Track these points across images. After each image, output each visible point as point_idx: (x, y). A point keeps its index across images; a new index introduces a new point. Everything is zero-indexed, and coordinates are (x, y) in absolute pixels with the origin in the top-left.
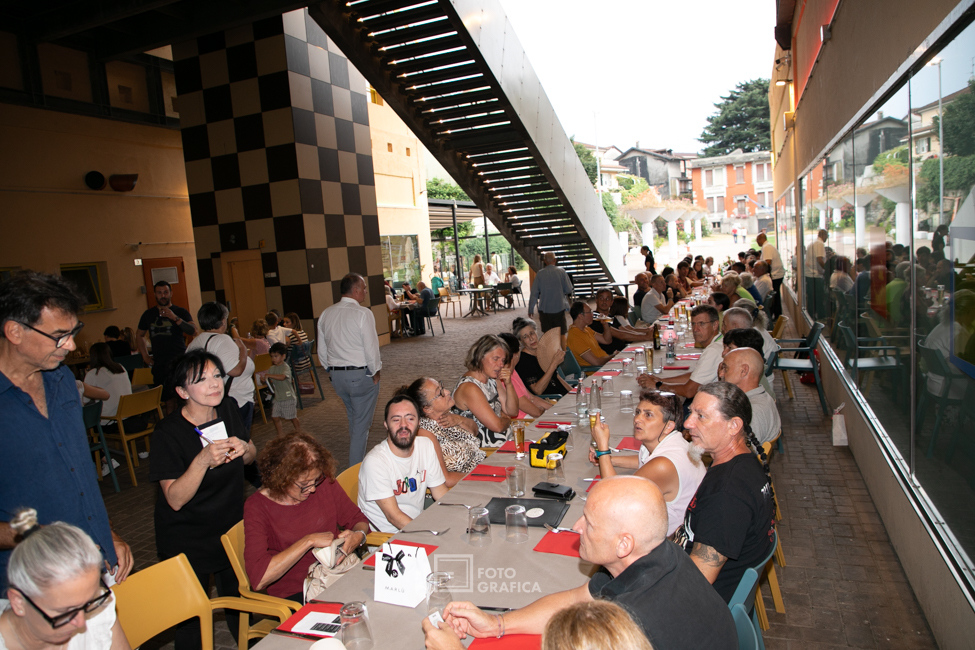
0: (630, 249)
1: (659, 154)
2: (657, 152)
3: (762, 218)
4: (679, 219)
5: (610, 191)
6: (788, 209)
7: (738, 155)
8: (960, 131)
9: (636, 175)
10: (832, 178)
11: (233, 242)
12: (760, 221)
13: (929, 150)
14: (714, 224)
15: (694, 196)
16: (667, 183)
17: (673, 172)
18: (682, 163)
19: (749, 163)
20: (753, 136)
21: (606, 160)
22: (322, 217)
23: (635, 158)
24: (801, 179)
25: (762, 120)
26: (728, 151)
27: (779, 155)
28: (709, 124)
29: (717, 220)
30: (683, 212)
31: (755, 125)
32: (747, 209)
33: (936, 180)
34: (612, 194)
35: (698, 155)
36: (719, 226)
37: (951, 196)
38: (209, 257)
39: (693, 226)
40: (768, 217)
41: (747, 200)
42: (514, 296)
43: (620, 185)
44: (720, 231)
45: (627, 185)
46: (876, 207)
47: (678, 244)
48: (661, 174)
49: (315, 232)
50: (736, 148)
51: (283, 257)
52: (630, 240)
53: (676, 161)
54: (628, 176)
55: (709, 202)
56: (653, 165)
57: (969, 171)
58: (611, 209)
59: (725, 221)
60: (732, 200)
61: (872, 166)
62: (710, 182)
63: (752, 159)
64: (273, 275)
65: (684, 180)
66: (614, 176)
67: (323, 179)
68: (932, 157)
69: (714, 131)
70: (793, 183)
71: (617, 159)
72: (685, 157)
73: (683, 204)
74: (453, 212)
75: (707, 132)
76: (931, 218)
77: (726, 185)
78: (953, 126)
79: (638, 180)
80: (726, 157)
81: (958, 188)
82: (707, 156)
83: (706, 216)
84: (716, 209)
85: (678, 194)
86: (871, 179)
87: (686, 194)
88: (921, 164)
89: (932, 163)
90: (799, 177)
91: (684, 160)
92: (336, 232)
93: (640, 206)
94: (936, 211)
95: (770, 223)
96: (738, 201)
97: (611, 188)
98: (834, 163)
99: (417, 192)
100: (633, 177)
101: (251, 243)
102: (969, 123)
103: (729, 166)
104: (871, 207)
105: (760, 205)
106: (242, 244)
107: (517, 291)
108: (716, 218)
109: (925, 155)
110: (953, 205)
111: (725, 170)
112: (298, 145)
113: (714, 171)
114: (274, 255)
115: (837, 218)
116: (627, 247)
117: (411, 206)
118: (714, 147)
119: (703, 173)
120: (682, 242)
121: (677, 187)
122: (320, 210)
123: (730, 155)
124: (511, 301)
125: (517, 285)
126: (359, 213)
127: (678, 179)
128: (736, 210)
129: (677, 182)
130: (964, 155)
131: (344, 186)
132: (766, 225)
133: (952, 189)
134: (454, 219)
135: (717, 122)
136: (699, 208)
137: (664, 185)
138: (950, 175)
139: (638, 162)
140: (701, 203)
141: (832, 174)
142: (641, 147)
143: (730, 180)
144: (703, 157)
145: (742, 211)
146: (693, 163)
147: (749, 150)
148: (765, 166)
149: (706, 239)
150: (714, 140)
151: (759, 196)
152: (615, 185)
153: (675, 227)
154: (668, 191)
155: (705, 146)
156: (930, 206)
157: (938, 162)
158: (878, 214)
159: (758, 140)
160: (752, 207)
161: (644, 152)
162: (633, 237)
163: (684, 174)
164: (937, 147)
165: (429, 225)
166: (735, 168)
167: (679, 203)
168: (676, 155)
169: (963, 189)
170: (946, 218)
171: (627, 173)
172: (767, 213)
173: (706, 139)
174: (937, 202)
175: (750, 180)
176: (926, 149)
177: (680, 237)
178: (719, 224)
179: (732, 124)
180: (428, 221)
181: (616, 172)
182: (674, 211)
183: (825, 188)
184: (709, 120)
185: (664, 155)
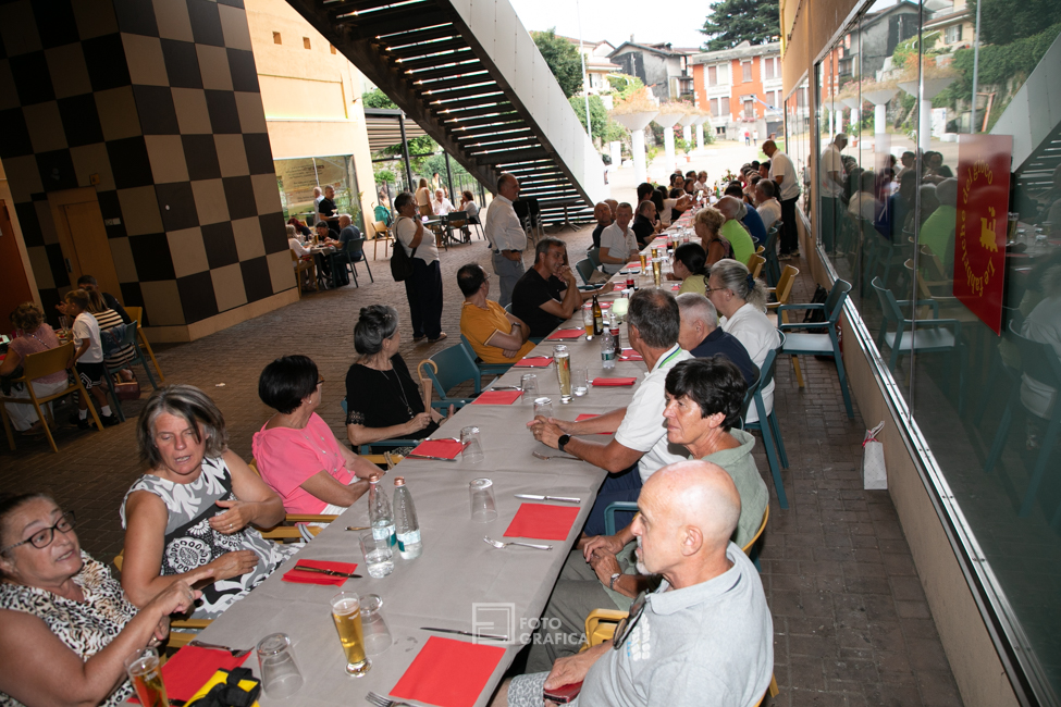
0: (623, 161)
1: (656, 49)
2: (655, 47)
3: (769, 121)
4: (678, 124)
5: (601, 93)
6: (799, 111)
7: (745, 48)
8: (1000, 14)
9: (630, 73)
10: (850, 74)
11: (57, 178)
12: (769, 124)
13: (960, 39)
14: (718, 129)
15: (696, 97)
16: (666, 83)
17: (673, 70)
18: (683, 59)
19: (757, 58)
20: (761, 26)
21: (595, 58)
22: (177, 139)
23: (629, 54)
24: (818, 64)
25: (772, 7)
26: (734, 44)
27: (790, 39)
28: (712, 12)
29: (721, 124)
30: (681, 116)
31: (764, 12)
32: (755, 110)
33: (968, 74)
34: (602, 97)
35: (700, 50)
36: (724, 131)
37: (984, 92)
38: (29, 200)
39: (693, 132)
40: (777, 120)
41: (755, 101)
42: (471, 228)
43: (613, 86)
44: (725, 137)
45: (620, 86)
46: (895, 106)
47: (676, 154)
48: (659, 73)
49: (166, 159)
50: (743, 40)
51: (127, 197)
52: (623, 150)
53: (676, 57)
54: (620, 76)
55: (713, 104)
56: (650, 62)
57: (1008, 62)
58: (601, 115)
59: (730, 126)
60: (738, 101)
61: (891, 58)
62: (714, 81)
63: (761, 53)
64: (117, 221)
65: (685, 80)
66: (604, 76)
67: (173, 84)
68: (963, 47)
69: (718, 20)
70: (806, 72)
71: (609, 56)
72: (687, 52)
73: (683, 107)
74: (401, 124)
75: (710, 22)
76: (961, 118)
77: (731, 83)
78: (992, 9)
79: (632, 80)
80: (731, 50)
81: (993, 82)
82: (711, 50)
83: (710, 120)
84: (720, 112)
85: (678, 96)
86: (891, 73)
87: (688, 96)
88: (951, 55)
89: (964, 55)
90: (814, 62)
91: (685, 56)
92: (201, 158)
93: (629, 110)
94: (966, 110)
95: (780, 127)
96: (744, 102)
97: (602, 90)
98: (853, 56)
99: (349, 100)
100: (626, 77)
101: (82, 179)
102: (1010, 5)
103: (735, 61)
104: (891, 105)
105: (769, 106)
106: (68, 181)
107: (474, 221)
108: (721, 122)
109: (956, 45)
110: (986, 103)
111: (730, 66)
112: (124, 36)
113: (718, 67)
114: (113, 194)
115: (854, 120)
116: (620, 158)
117: (343, 118)
118: (718, 39)
119: (706, 70)
120: (681, 151)
121: (677, 87)
122: (172, 128)
123: (736, 49)
124: (467, 234)
125: (475, 214)
126: (238, 131)
127: (678, 78)
128: (742, 113)
129: (677, 81)
130: (1002, 44)
131: (210, 95)
132: (775, 128)
133: (985, 83)
134: (402, 133)
135: (722, 10)
136: (700, 111)
137: (662, 86)
138: (986, 66)
139: (633, 59)
140: (704, 106)
141: (850, 70)
142: (636, 42)
143: (735, 78)
144: (706, 51)
145: (749, 113)
146: (695, 59)
147: (758, 42)
148: (775, 60)
149: (709, 146)
150: (718, 31)
151: (769, 96)
152: (607, 87)
153: (672, 134)
154: (667, 92)
155: (708, 38)
156: (960, 104)
157: (973, 52)
158: (897, 114)
159: (767, 30)
160: (761, 108)
161: (640, 48)
162: (627, 147)
163: (684, 72)
164: (970, 36)
165: (367, 141)
166: (741, 64)
167: (677, 106)
168: (676, 50)
169: (999, 83)
170: (977, 117)
171: (621, 71)
172: (777, 115)
173: (709, 30)
174: (969, 99)
175: (758, 77)
176: (956, 38)
177: (678, 145)
178: (724, 128)
179: (738, 12)
180: (367, 137)
181: (608, 72)
182: (671, 114)
183: (841, 85)
184: (713, 7)
185: (662, 50)
